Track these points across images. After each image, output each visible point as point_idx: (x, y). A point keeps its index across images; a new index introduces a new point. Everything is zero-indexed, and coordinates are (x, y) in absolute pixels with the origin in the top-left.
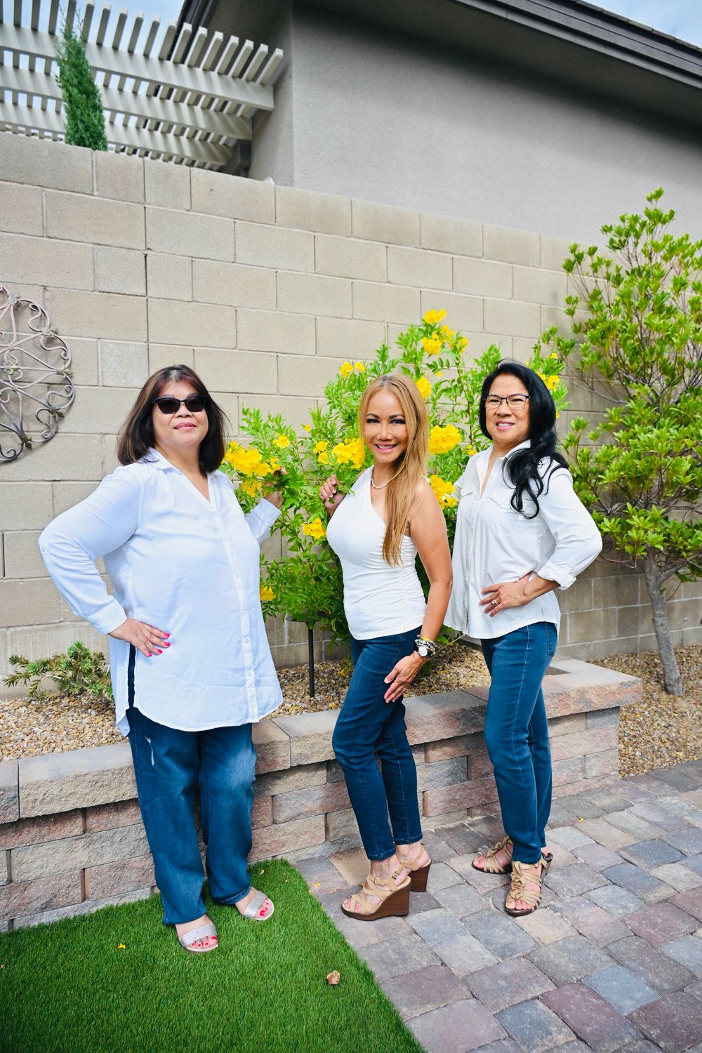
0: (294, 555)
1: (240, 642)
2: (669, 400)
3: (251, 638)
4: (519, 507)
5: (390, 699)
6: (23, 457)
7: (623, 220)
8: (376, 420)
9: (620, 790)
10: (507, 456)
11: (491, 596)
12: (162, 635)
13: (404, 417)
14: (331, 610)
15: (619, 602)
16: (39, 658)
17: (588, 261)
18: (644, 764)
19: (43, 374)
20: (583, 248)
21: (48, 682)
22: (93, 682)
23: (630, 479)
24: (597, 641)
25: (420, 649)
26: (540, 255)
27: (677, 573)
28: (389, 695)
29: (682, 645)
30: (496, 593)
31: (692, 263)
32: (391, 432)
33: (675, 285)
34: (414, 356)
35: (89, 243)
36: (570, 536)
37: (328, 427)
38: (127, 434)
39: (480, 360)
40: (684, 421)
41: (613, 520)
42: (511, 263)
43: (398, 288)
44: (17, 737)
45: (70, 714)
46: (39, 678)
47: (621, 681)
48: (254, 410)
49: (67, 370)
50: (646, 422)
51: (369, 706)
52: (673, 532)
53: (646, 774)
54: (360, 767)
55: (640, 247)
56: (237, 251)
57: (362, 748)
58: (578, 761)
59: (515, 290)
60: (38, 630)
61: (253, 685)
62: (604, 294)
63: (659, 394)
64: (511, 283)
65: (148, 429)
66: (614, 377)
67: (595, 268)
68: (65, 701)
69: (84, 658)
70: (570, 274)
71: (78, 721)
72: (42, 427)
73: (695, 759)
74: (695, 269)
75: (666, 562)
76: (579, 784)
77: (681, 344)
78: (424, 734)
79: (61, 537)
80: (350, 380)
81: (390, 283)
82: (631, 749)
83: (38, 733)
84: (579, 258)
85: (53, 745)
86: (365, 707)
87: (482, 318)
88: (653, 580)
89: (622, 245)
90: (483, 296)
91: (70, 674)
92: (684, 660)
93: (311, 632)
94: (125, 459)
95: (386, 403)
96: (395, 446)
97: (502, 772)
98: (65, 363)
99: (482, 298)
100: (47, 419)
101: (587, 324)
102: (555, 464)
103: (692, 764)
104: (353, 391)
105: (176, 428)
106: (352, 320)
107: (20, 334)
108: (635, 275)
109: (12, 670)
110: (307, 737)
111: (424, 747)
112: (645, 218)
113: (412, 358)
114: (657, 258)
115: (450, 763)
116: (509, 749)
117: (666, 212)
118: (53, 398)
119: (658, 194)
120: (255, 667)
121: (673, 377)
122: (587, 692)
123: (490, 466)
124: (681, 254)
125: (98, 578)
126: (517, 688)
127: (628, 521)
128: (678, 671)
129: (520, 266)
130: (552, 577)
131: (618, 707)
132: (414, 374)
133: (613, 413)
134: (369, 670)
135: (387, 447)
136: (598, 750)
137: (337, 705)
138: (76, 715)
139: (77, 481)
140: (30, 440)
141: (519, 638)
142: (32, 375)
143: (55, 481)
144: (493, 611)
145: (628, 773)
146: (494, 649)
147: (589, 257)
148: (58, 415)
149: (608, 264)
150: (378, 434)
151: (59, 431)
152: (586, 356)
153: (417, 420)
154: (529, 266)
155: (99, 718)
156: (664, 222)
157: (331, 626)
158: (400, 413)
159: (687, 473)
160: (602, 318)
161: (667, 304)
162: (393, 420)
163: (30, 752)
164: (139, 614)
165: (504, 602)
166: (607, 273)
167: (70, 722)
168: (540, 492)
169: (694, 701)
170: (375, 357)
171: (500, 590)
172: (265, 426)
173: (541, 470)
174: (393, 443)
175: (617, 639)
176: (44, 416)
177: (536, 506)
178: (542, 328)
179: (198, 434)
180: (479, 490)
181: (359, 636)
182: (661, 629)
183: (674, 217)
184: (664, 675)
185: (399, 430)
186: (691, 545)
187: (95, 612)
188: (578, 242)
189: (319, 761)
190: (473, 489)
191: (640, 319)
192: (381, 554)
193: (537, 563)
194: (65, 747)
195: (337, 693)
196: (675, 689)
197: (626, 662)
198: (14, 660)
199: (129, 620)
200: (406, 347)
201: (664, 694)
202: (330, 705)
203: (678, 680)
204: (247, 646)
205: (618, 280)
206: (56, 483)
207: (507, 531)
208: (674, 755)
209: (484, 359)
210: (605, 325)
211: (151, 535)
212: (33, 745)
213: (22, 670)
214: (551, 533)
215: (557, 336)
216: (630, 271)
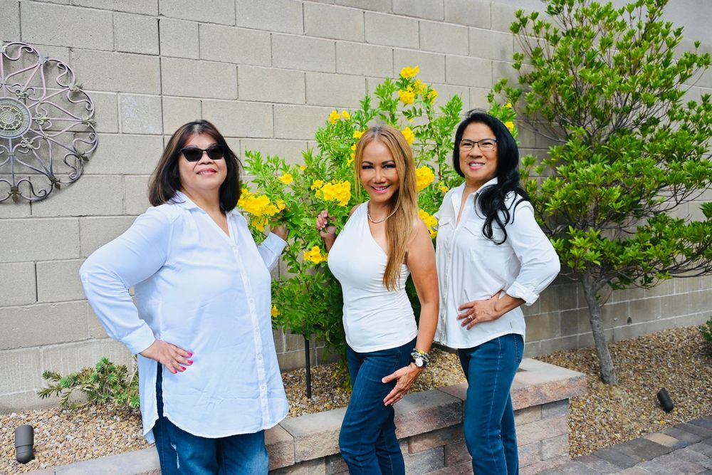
0: (293, 276)
1: (255, 359)
2: (599, 139)
3: (264, 355)
4: (489, 235)
5: (388, 403)
6: (53, 195)
8: (371, 166)
9: (571, 469)
10: (478, 191)
11: (467, 312)
12: (186, 354)
13: (394, 161)
14: (325, 323)
15: (561, 307)
16: (69, 374)
17: (531, 24)
18: (588, 445)
19: (69, 124)
20: (527, 14)
21: (77, 394)
22: (119, 393)
23: (571, 206)
24: (544, 340)
25: (417, 360)
26: (491, 19)
27: (609, 282)
28: (388, 400)
29: (613, 341)
30: (472, 309)
31: (615, 26)
32: (384, 175)
33: (602, 45)
34: (390, 105)
35: (109, 10)
36: (532, 260)
37: (320, 167)
38: (157, 180)
39: (445, 108)
40: (612, 158)
41: (558, 241)
42: (467, 26)
43: (374, 47)
44: (51, 445)
45: (98, 421)
46: (70, 390)
47: (569, 376)
48: (255, 152)
49: (90, 120)
50: (582, 157)
52: (607, 249)
53: (591, 454)
54: (365, 464)
55: (573, 12)
56: (237, 16)
57: (366, 447)
58: (536, 446)
59: (471, 47)
60: (67, 347)
61: (266, 397)
62: (545, 52)
63: (591, 134)
64: (467, 42)
65: (175, 175)
66: (554, 120)
67: (537, 29)
68: (93, 409)
69: (110, 372)
70: (516, 35)
71: (106, 427)
72: (69, 170)
73: (631, 439)
74: (617, 31)
75: (600, 273)
76: (537, 465)
77: (609, 94)
78: (408, 429)
79: (102, 269)
80: (337, 126)
81: (367, 43)
82: (577, 432)
83: (71, 441)
84: (524, 22)
85: (85, 451)
87: (444, 71)
88: (590, 289)
89: (559, 11)
91: (97, 386)
92: (616, 354)
93: (307, 343)
94: (156, 201)
95: (378, 150)
96: (388, 187)
97: (479, 463)
98: (89, 114)
99: (444, 54)
100: (74, 162)
101: (530, 76)
102: (519, 197)
103: (628, 443)
104: (340, 135)
105: (198, 173)
106: (336, 74)
107: (48, 89)
108: (570, 37)
109: (45, 384)
110: (309, 436)
111: (408, 440)
113: (388, 106)
114: (587, 22)
115: (430, 453)
116: (485, 444)
118: (79, 144)
120: (267, 380)
121: (603, 119)
122: (542, 387)
123: (464, 200)
124: (607, 18)
125: (132, 304)
126: (492, 391)
127: (570, 241)
128: (612, 364)
129: (474, 28)
130: (519, 295)
131: (568, 399)
132: (390, 119)
133: (555, 151)
134: (371, 379)
135: (381, 189)
136: (552, 435)
137: (331, 405)
138: (103, 421)
139: (100, 216)
140: (59, 181)
141: (492, 348)
142: (60, 124)
143: (81, 216)
144: (469, 325)
145: (577, 453)
146: (470, 358)
147: (531, 21)
148: (83, 159)
149: (548, 27)
150: (374, 178)
151: (85, 173)
152: (531, 103)
153: (406, 163)
154: (481, 28)
155: (124, 424)
157: (325, 337)
158: (391, 159)
159: (617, 201)
160: (545, 72)
161: (597, 60)
162: (385, 165)
163: (64, 459)
164: (166, 336)
165: (479, 317)
166: (547, 34)
167: (99, 428)
168: (507, 221)
169: (626, 389)
170: (359, 107)
171: (475, 307)
172: (266, 166)
173: (508, 203)
174: (386, 184)
175: (560, 337)
176: (71, 160)
177: (503, 234)
178: (494, 80)
179: (218, 179)
180: (455, 220)
181: (360, 349)
182: (597, 330)
184: (601, 367)
185: (391, 173)
186: (622, 260)
187: (128, 334)
188: (522, 8)
189: (319, 457)
190: (450, 220)
191: (575, 72)
192: (382, 280)
193: (505, 282)
194: (96, 453)
195: (330, 394)
196: (611, 379)
197: (568, 357)
198: (47, 375)
199: (157, 341)
200: (383, 97)
201: (601, 383)
202: (326, 405)
203: (612, 372)
204: (260, 362)
205: (555, 40)
206: (82, 218)
207: (479, 255)
208: (613, 436)
209: (448, 107)
210: (548, 78)
211: (178, 266)
212: (66, 451)
213: (55, 384)
214: (516, 257)
215: (506, 87)
216: (565, 32)
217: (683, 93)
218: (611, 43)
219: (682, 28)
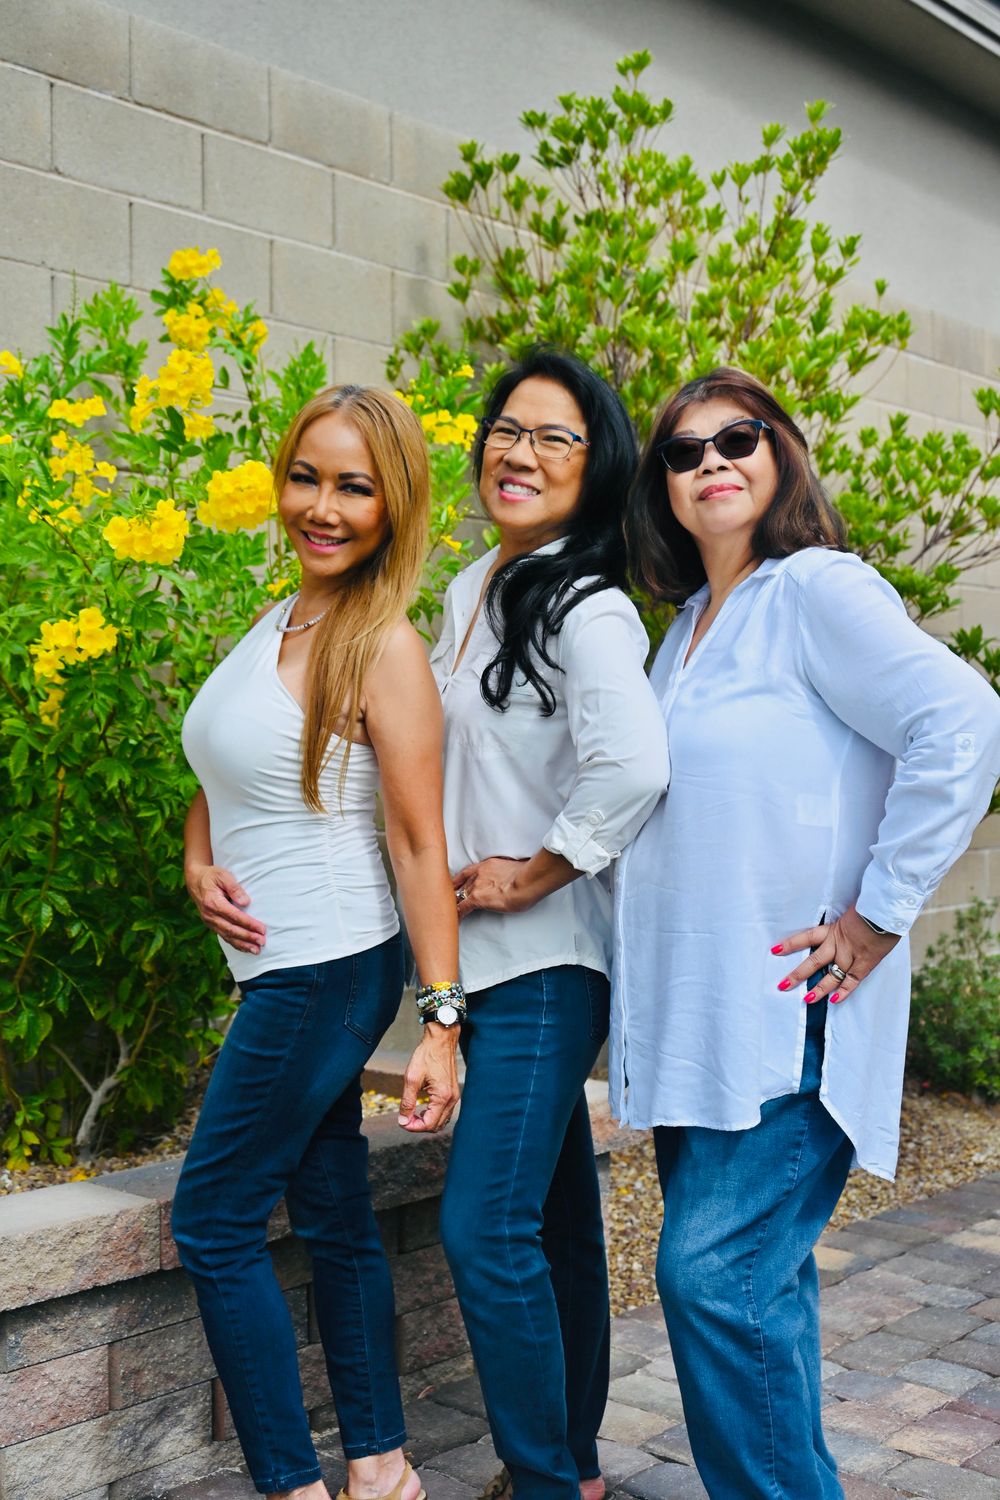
7: (567, 105)
8: (311, 478)
13: (374, 482)
17: (499, 183)
20: (488, 155)
26: (391, 157)
32: (338, 508)
39: (282, 375)
42: (331, 166)
43: (77, 188)
51: (244, 1129)
55: (605, 167)
59: (340, 227)
62: (531, 261)
64: (328, 211)
67: (513, 201)
70: (460, 208)
74: (702, 230)
81: (59, 173)
82: (621, 1258)
84: (483, 174)
86: (234, 1134)
87: (267, 284)
89: (568, 157)
90: (271, 233)
95: (338, 443)
96: (343, 541)
99: (269, 237)
101: (492, 322)
108: (593, 229)
112: (614, 109)
116: (497, 1256)
117: (656, 103)
119: (640, 64)
124: (681, 194)
126: (520, 1113)
129: (351, 176)
135: (324, 542)
141: (521, 995)
147: (502, 175)
149: (541, 195)
150: (311, 508)
154: (367, 177)
156: (651, 123)
162: (346, 484)
166: (537, 215)
170: (44, 345)
174: (337, 533)
178: (401, 322)
180: (455, 650)
183: (671, 116)
185: (361, 510)
188: (478, 140)
192: (298, 777)
205: (556, 235)
209: (292, 373)
215: (435, 343)
216: (582, 217)
217: (855, 400)
218: (694, 257)
219: (859, 237)
